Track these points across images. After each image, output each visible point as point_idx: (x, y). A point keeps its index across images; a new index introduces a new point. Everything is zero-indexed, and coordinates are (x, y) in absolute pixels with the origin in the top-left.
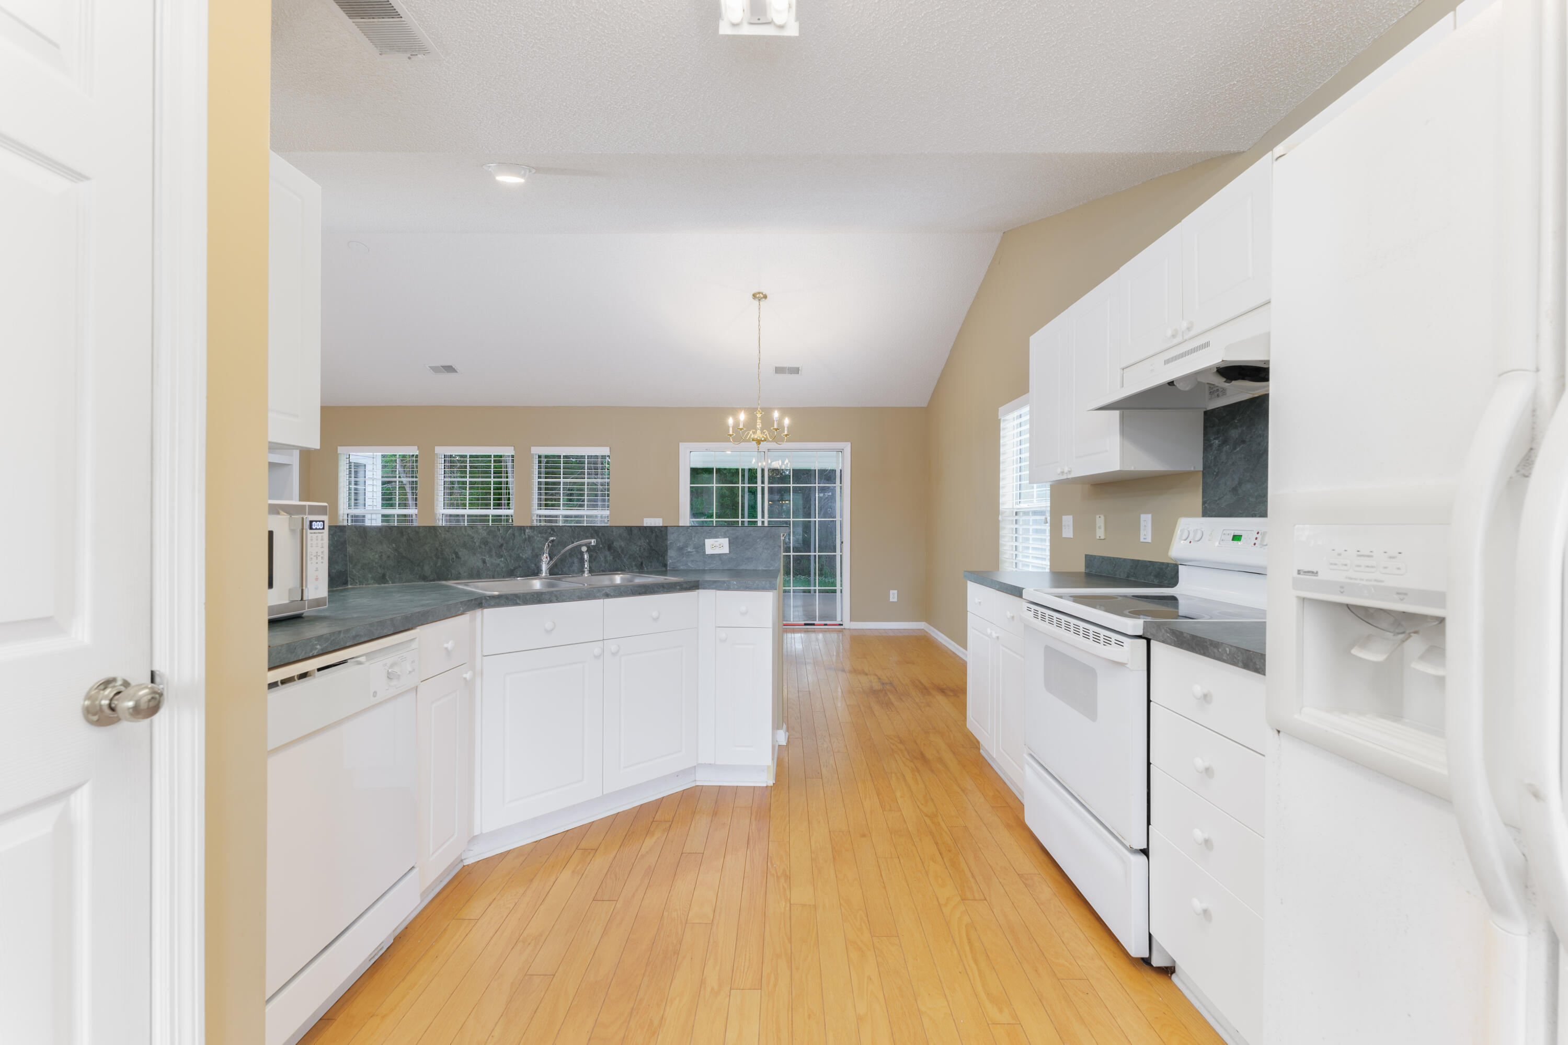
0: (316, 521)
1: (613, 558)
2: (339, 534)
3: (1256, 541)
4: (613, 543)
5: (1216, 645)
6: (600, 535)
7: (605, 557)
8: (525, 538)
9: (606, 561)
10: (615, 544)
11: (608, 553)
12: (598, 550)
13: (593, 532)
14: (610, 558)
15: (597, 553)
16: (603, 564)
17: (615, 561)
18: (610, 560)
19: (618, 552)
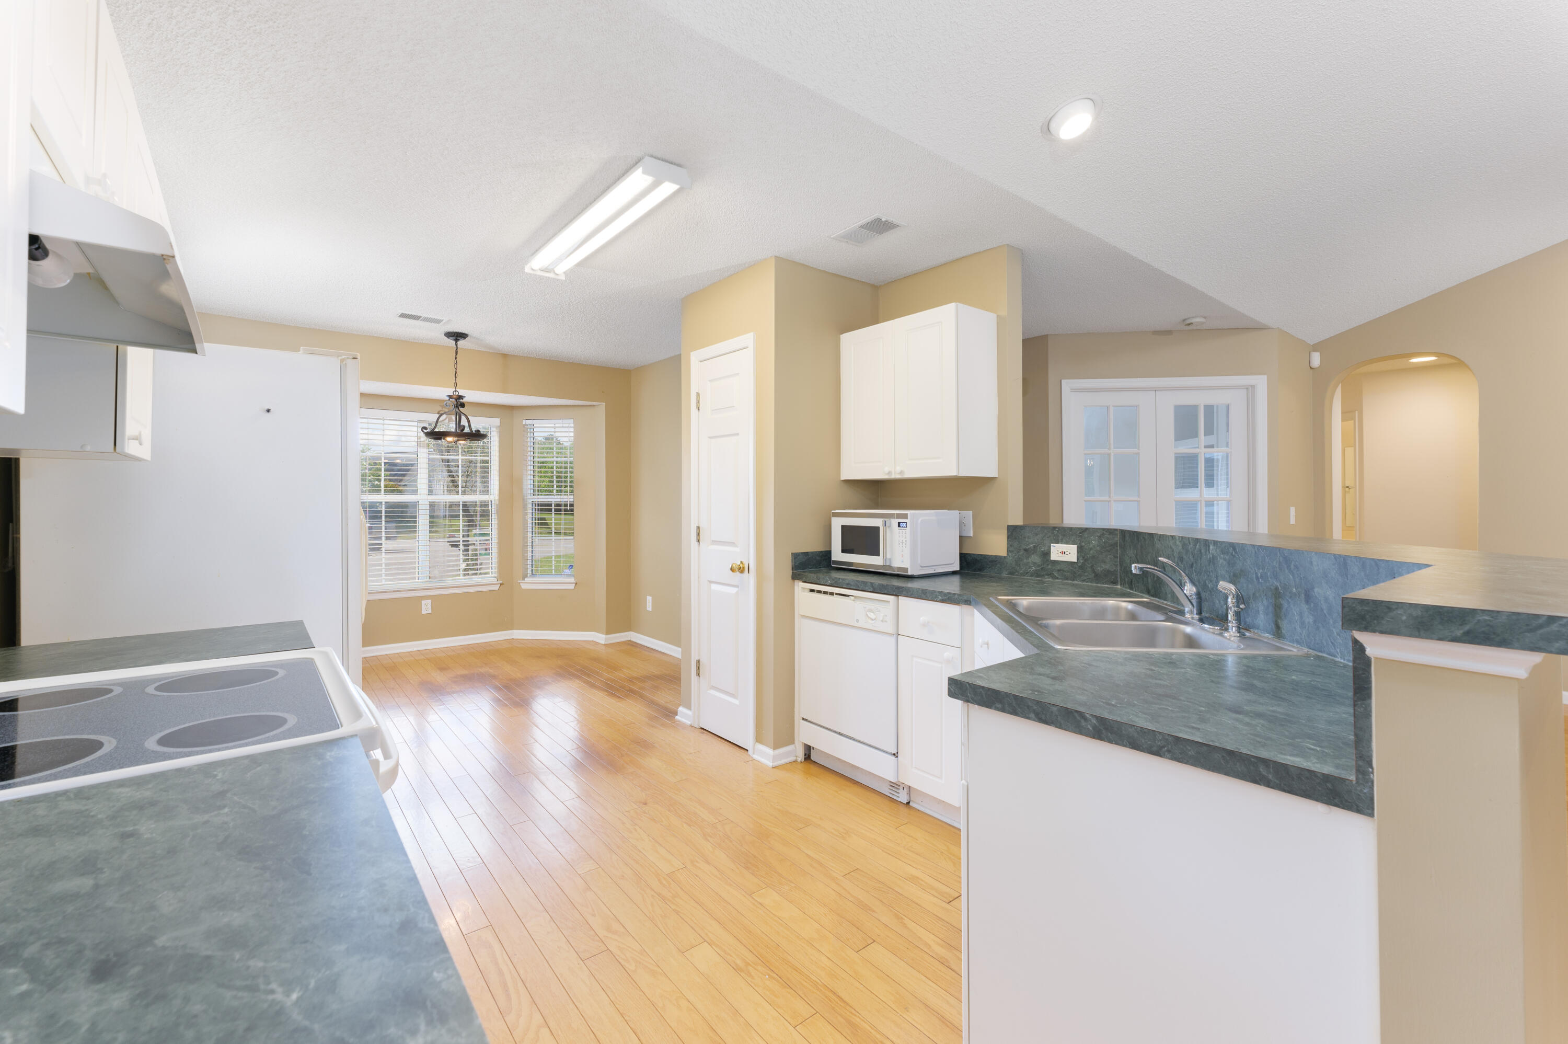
0: (903, 523)
1: (1315, 622)
2: (1108, 536)
4: (1313, 588)
6: (1292, 567)
7: (1301, 614)
8: (1210, 558)
9: (1303, 624)
10: (1316, 590)
11: (1305, 607)
12: (1291, 597)
13: (1281, 559)
14: (1309, 619)
15: (1289, 603)
16: (1299, 630)
17: (1318, 628)
18: (1309, 623)
19: (1322, 610)
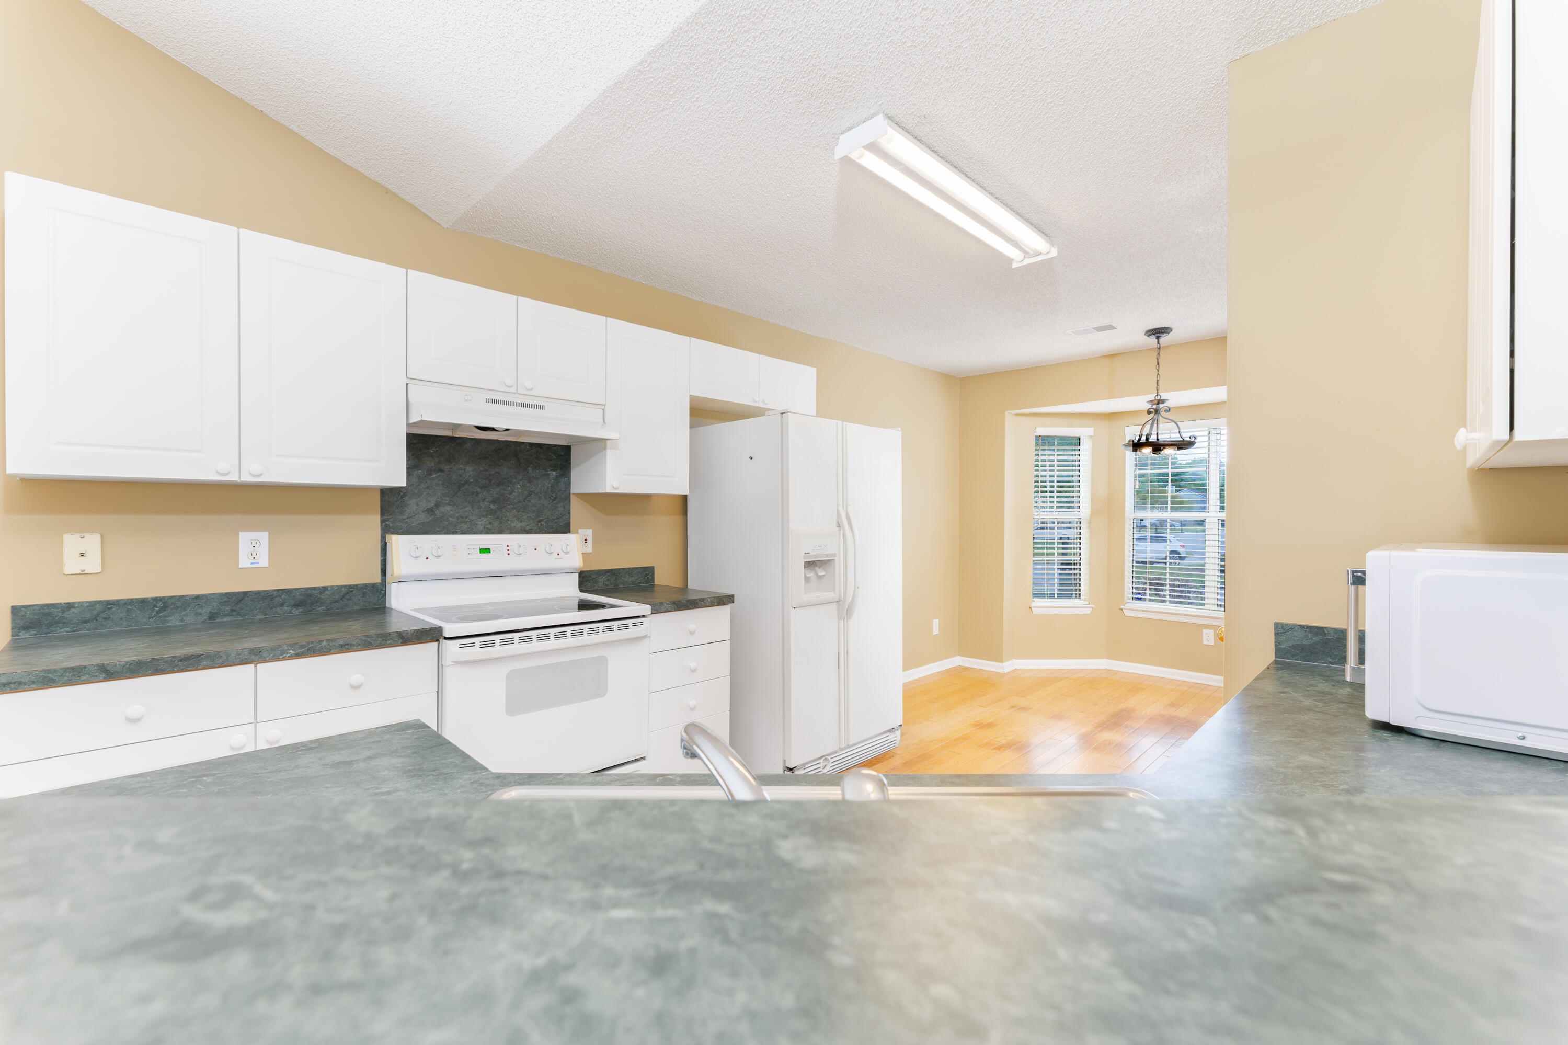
3: (509, 552)
5: (702, 600)
